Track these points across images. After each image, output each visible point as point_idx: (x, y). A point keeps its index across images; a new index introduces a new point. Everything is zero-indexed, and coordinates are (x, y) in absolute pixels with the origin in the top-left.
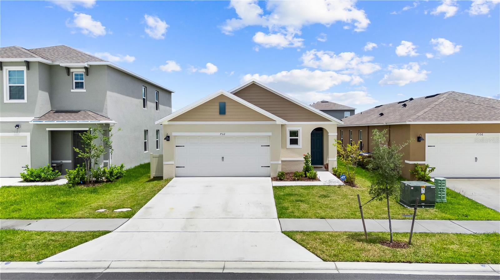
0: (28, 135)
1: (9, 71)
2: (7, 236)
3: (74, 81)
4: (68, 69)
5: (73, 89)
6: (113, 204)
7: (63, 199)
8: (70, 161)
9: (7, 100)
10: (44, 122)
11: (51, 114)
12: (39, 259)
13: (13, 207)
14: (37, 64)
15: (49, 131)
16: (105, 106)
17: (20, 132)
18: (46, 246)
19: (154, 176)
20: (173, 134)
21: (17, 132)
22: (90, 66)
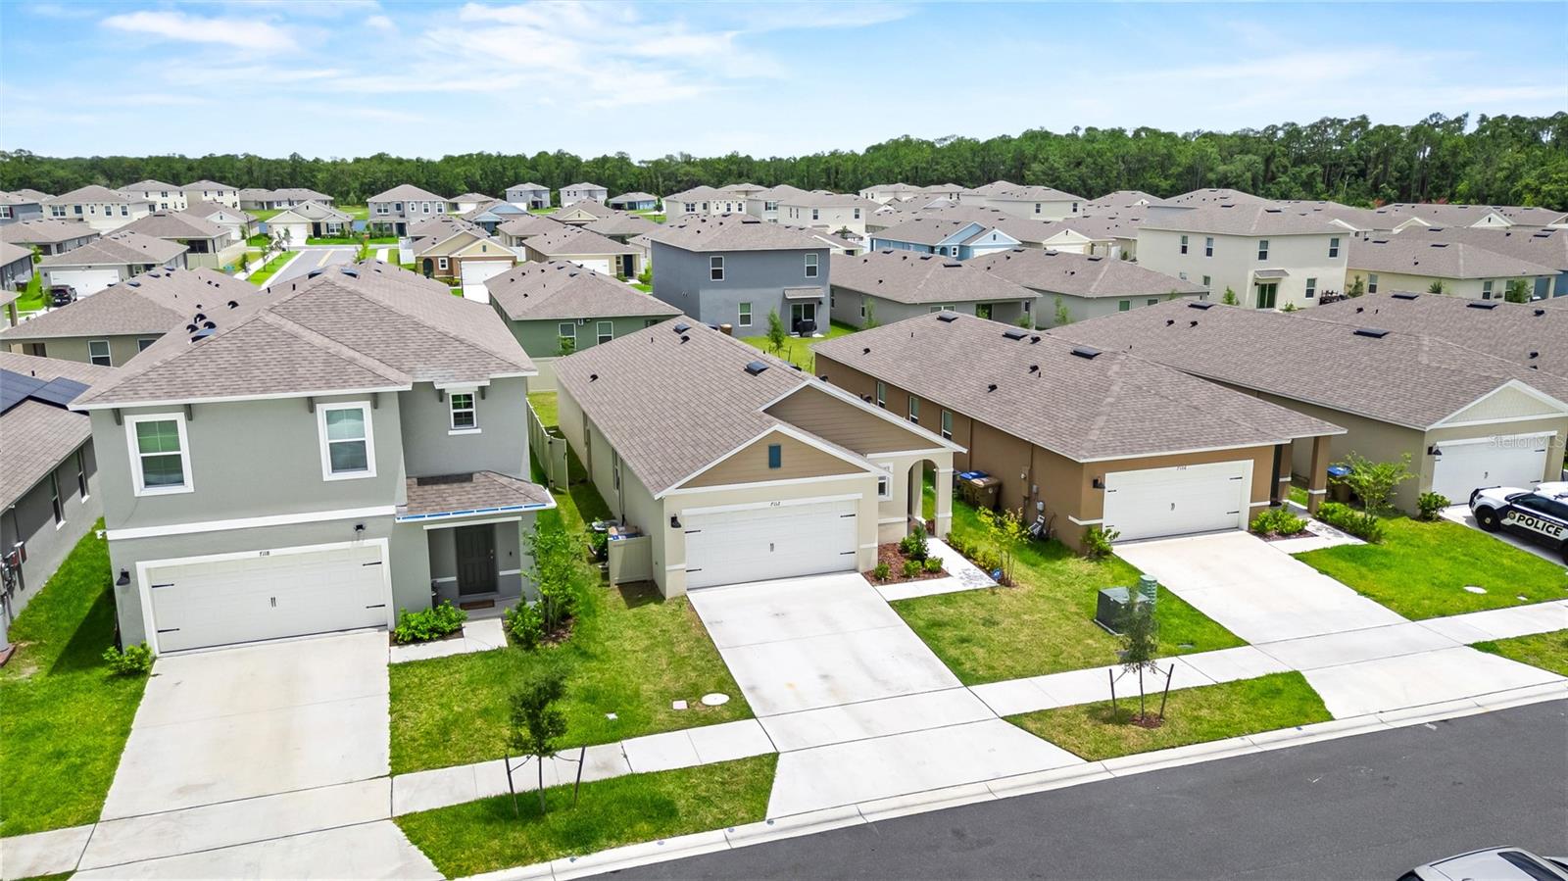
0: (383, 543)
1: (329, 412)
3: (452, 412)
5: (451, 429)
8: (454, 579)
9: (329, 474)
10: (427, 516)
11: (413, 491)
12: (762, 818)
14: (395, 395)
15: (429, 531)
16: (523, 458)
17: (363, 539)
19: (617, 582)
20: (685, 515)
21: (360, 540)
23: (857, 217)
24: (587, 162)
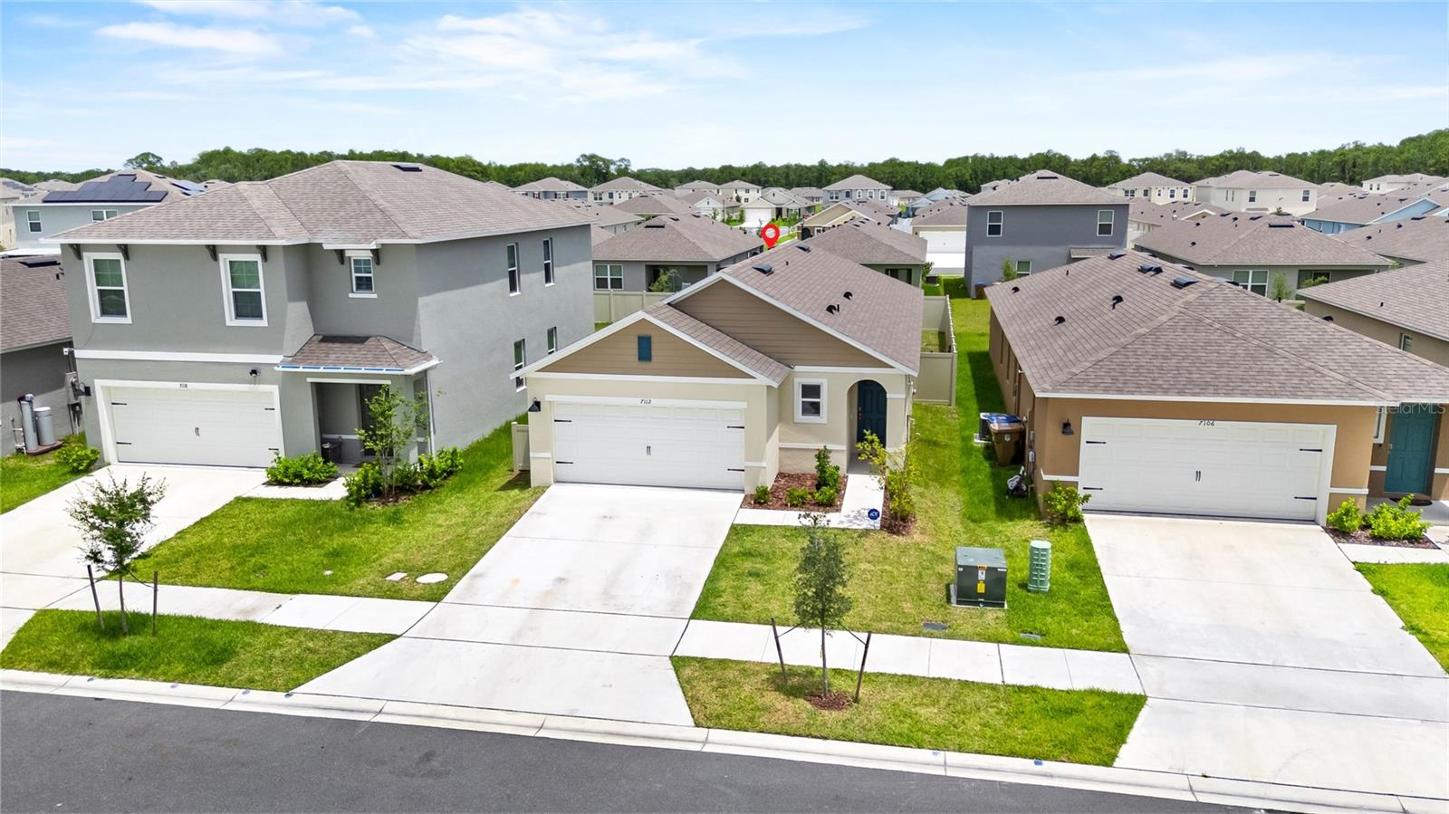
0: (275, 389)
1: (231, 262)
2: (245, 639)
3: (354, 275)
4: (341, 253)
5: (353, 292)
6: (419, 560)
7: (336, 542)
8: (356, 437)
9: (231, 320)
10: (301, 370)
11: (314, 346)
12: (288, 689)
13: (253, 560)
14: (281, 249)
15: (311, 383)
16: (416, 328)
17: (259, 384)
18: (300, 661)
19: (521, 468)
21: (255, 384)
22: (383, 245)
23: (1306, 199)
24: (1076, 161)
